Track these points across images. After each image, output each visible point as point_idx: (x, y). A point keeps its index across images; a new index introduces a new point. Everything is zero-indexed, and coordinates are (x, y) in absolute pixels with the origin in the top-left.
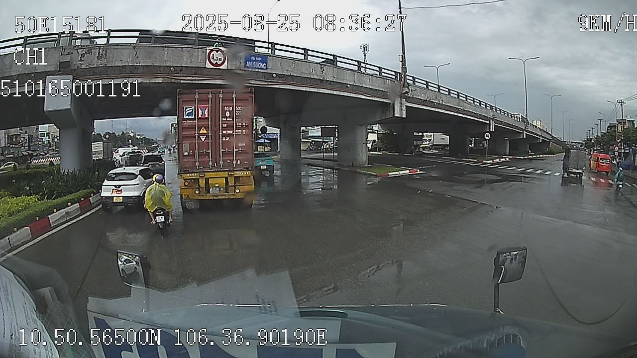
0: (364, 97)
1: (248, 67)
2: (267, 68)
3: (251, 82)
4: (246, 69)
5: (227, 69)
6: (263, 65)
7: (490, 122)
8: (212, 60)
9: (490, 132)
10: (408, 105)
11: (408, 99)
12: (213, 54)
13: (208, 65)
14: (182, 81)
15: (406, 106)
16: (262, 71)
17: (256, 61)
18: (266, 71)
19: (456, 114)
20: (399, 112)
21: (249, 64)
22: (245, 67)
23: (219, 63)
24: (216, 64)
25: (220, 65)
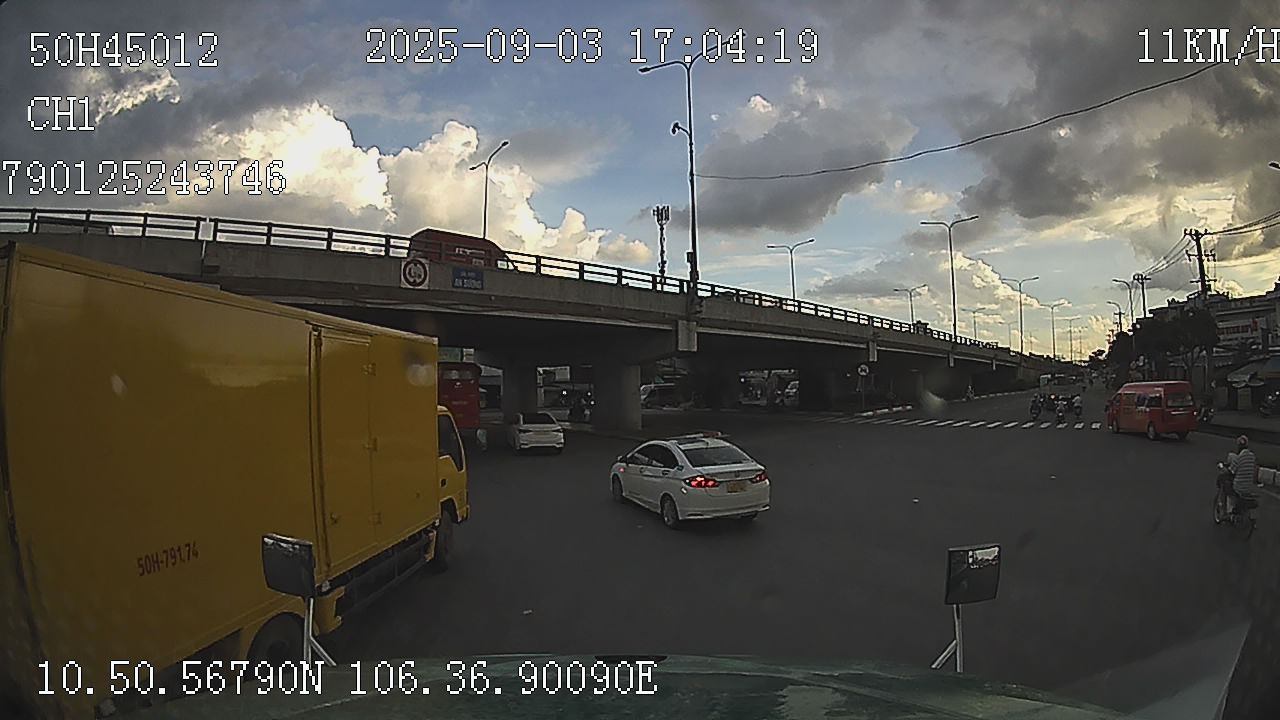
0: (628, 324)
1: (457, 287)
2: (482, 289)
3: (461, 307)
4: (455, 290)
5: (429, 290)
6: (477, 284)
7: (868, 346)
8: (408, 276)
9: (868, 363)
10: (701, 330)
11: (701, 323)
12: (410, 269)
13: (404, 285)
14: (369, 306)
15: (698, 333)
16: (475, 292)
17: (468, 278)
18: (482, 292)
19: (795, 338)
20: (687, 342)
21: (458, 282)
22: (453, 286)
23: (418, 281)
24: (414, 283)
25: (420, 284)
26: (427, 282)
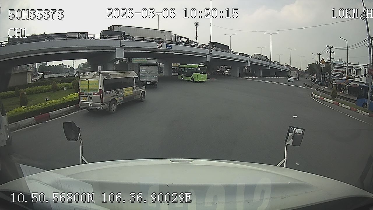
3: (167, 52)
5: (162, 49)
7: (247, 62)
8: (158, 46)
9: (247, 66)
11: (212, 55)
13: (158, 48)
14: (151, 52)
15: (211, 58)
16: (170, 49)
17: (169, 46)
21: (167, 47)
22: (166, 48)
23: (160, 47)
24: (160, 48)
25: (161, 47)
26: (162, 47)
